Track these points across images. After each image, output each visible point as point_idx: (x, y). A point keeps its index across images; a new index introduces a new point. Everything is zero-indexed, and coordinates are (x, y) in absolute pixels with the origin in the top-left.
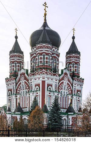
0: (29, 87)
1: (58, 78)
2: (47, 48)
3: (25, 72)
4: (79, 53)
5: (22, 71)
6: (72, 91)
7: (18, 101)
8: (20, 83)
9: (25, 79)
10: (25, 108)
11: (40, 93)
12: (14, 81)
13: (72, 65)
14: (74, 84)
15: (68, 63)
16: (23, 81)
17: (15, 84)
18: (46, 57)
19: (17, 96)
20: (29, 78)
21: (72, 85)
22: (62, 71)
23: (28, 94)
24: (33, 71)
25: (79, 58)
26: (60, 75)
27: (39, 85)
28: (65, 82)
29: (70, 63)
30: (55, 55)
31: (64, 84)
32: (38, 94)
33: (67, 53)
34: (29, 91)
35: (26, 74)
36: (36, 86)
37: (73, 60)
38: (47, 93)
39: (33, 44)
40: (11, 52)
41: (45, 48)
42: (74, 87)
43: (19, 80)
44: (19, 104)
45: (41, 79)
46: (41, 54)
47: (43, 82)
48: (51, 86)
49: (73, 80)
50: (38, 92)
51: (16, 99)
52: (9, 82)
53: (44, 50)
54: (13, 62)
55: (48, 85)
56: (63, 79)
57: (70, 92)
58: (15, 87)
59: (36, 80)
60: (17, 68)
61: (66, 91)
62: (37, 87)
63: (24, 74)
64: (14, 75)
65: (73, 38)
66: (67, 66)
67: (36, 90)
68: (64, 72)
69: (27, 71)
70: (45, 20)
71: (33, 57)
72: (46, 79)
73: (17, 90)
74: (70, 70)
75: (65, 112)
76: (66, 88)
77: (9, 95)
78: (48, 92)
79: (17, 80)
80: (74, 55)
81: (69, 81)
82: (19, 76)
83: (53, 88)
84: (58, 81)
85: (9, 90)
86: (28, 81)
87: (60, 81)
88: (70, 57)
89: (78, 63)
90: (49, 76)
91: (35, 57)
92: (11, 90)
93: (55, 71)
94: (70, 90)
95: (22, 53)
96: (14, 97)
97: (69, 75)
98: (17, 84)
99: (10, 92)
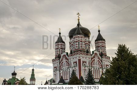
0: (69, 64)
1: (90, 57)
4: (104, 40)
6: (102, 66)
7: (61, 75)
8: (63, 62)
9: (66, 59)
10: (66, 80)
11: (77, 68)
12: (58, 61)
13: (100, 48)
14: (103, 61)
15: (97, 47)
16: (64, 61)
17: (59, 63)
18: (80, 43)
19: (60, 72)
20: (69, 58)
21: (102, 61)
22: (93, 52)
23: (68, 69)
24: (71, 52)
25: (105, 43)
26: (91, 55)
27: (76, 62)
28: (96, 59)
29: (99, 47)
30: (87, 42)
31: (96, 61)
32: (76, 69)
33: (96, 41)
34: (69, 67)
35: (66, 56)
36: (74, 63)
37: (100, 44)
38: (82, 68)
39: (71, 36)
40: (56, 43)
41: (80, 38)
42: (103, 63)
43: (62, 60)
44: (62, 77)
45: (78, 58)
46: (77, 42)
47: (79, 60)
48: (86, 62)
49: (102, 58)
50: (76, 67)
51: (60, 74)
52: (55, 62)
55: (83, 62)
56: (94, 57)
57: (101, 66)
58: (59, 65)
59: (73, 59)
60: (60, 52)
61: (97, 66)
63: (64, 55)
64: (58, 57)
65: (99, 31)
66: (97, 49)
67: (74, 66)
68: (95, 52)
69: (67, 53)
72: (81, 58)
73: (60, 67)
74: (99, 51)
75: (98, 81)
76: (97, 64)
77: (54, 71)
78: (84, 67)
79: (60, 60)
80: (100, 41)
81: (99, 58)
82: (62, 57)
83: (87, 64)
84: (90, 59)
85: (54, 68)
86: (68, 60)
87: (92, 59)
88: (98, 43)
89: (104, 47)
90: (84, 56)
91: (72, 44)
92: (56, 67)
93: (88, 52)
94: (100, 65)
95: (64, 42)
96: (58, 72)
97: (98, 55)
98: (60, 63)
99: (55, 69)
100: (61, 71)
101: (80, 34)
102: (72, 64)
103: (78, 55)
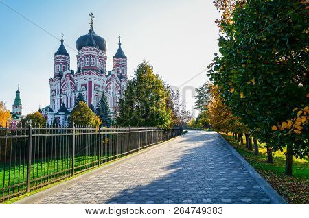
0: (74, 87)
1: (105, 79)
2: (94, 50)
3: (70, 72)
4: (126, 57)
5: (68, 72)
7: (63, 101)
8: (65, 84)
9: (71, 79)
10: (70, 108)
11: (87, 93)
12: (59, 81)
13: (119, 68)
14: (122, 85)
15: (116, 66)
16: (68, 81)
17: (59, 84)
18: (92, 58)
19: (61, 97)
20: (74, 78)
21: (120, 85)
22: (110, 72)
23: (73, 94)
24: (79, 71)
25: (126, 61)
26: (107, 76)
27: (85, 85)
28: (113, 83)
29: (118, 66)
30: (102, 58)
31: (112, 85)
32: (85, 94)
33: (114, 57)
34: (74, 91)
35: (71, 75)
36: (82, 86)
37: (120, 63)
38: (94, 93)
39: (80, 47)
40: (56, 54)
41: (92, 50)
42: (122, 88)
43: (64, 81)
44: (64, 104)
45: (88, 79)
46: (87, 56)
47: (90, 83)
48: (99, 86)
49: (121, 81)
50: (85, 92)
51: (61, 100)
52: (53, 83)
53: (90, 52)
54: (58, 64)
55: (95, 85)
56: (110, 79)
57: (119, 92)
58: (59, 87)
59: (81, 81)
60: (63, 69)
61: (114, 92)
62: (84, 87)
63: (69, 74)
64: (59, 75)
65: (120, 44)
66: (115, 68)
67: (82, 90)
68: (112, 73)
69: (73, 71)
70: (92, 26)
71: (79, 59)
72: (93, 79)
73: (61, 90)
74: (118, 72)
77: (52, 96)
78: (96, 92)
79: (62, 80)
80: (121, 59)
81: (117, 82)
82: (64, 76)
83: (101, 88)
84: (105, 82)
85: (52, 91)
86: (74, 81)
87: (107, 82)
88: (117, 61)
89: (125, 66)
90: (96, 76)
91: (81, 59)
92: (55, 91)
93: (102, 72)
94: (118, 90)
95: (68, 55)
96: (58, 97)
97: (117, 76)
98: (61, 84)
99: (54, 92)
100: (63, 96)
101: (92, 45)
102: (80, 87)
103: (88, 76)
